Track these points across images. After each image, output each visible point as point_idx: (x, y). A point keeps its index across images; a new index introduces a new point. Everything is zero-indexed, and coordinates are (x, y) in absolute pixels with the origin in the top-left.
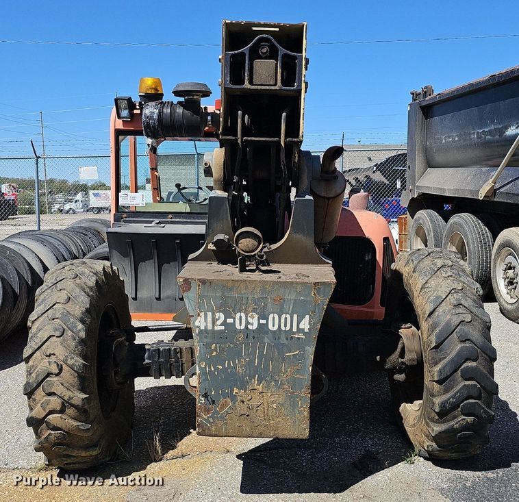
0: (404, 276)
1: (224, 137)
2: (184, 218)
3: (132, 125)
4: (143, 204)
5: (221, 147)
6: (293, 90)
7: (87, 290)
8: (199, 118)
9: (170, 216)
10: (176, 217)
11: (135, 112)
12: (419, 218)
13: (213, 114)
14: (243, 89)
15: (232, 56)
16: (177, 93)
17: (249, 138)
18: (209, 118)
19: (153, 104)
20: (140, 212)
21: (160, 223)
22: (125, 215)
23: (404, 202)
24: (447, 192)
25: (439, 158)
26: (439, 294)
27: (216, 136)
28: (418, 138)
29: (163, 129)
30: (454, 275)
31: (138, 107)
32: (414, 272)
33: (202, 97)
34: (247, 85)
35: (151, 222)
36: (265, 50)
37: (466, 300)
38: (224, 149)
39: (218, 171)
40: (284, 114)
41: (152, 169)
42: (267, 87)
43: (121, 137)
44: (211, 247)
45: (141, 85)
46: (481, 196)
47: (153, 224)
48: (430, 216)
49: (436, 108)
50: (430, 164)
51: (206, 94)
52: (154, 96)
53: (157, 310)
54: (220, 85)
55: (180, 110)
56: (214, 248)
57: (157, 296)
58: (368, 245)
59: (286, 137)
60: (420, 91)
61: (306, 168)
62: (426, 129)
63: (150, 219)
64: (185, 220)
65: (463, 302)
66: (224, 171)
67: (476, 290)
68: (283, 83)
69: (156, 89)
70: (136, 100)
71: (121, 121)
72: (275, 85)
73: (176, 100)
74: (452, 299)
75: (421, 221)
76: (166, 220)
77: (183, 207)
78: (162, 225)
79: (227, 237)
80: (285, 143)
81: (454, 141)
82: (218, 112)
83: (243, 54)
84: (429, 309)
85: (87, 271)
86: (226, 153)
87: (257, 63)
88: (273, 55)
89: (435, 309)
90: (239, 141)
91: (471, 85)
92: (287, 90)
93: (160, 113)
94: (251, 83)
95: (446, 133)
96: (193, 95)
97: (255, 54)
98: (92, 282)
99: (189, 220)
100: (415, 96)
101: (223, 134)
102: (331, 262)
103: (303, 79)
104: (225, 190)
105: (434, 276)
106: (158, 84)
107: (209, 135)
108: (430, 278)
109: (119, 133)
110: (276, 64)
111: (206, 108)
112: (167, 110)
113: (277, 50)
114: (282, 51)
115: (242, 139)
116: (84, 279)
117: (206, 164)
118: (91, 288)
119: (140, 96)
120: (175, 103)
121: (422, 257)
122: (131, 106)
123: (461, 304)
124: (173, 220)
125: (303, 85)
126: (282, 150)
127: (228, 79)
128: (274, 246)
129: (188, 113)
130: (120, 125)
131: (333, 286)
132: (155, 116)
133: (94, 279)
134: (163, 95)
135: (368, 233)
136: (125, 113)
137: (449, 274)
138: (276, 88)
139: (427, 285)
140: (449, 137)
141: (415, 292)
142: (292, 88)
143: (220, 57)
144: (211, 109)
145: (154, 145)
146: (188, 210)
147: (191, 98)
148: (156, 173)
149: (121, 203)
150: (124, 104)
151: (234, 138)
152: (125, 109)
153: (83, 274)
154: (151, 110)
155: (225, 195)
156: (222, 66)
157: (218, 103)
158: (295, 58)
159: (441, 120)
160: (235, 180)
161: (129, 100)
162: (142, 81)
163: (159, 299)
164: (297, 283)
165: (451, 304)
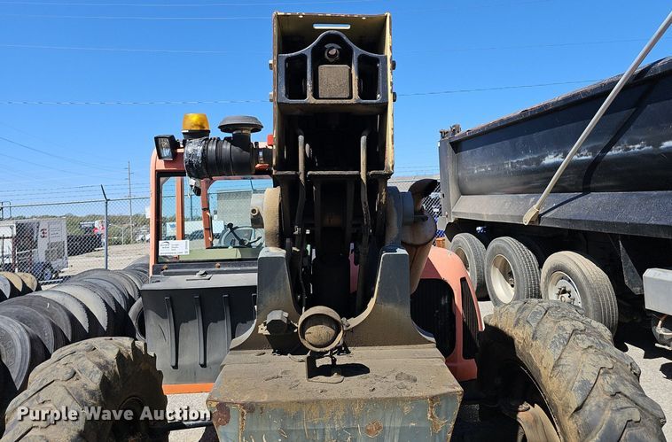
0: (516, 342)
1: (280, 173)
2: (233, 265)
3: (175, 165)
4: (186, 252)
5: (275, 186)
6: (376, 104)
7: (86, 397)
8: (249, 154)
9: (218, 264)
10: (225, 265)
11: (179, 151)
12: (458, 241)
13: (265, 150)
14: (306, 104)
15: (288, 60)
16: (224, 128)
17: (316, 173)
18: (261, 154)
19: (198, 140)
20: (183, 262)
21: (206, 273)
22: (165, 266)
23: (441, 226)
24: (485, 217)
25: (470, 186)
26: (586, 377)
27: (269, 173)
28: (450, 170)
29: (209, 168)
30: (595, 345)
31: (182, 146)
32: (534, 338)
33: (252, 131)
34: (310, 99)
35: (195, 273)
36: (333, 52)
37: (624, 385)
38: (279, 188)
39: (271, 221)
40: (363, 139)
41: (204, 209)
42: (340, 101)
43: (162, 179)
44: (263, 330)
45: (184, 122)
46: (526, 221)
47: (197, 276)
48: (469, 239)
49: (463, 144)
50: (463, 192)
51: (257, 128)
52: (200, 133)
53: (202, 380)
54: (271, 101)
55: (227, 147)
56: (267, 333)
57: (202, 362)
58: (445, 287)
59: (368, 169)
60: (448, 129)
61: (394, 210)
62: (458, 162)
63: (194, 270)
64: (235, 268)
65: (622, 388)
66: (280, 221)
67: (630, 367)
68: (362, 95)
69: (201, 126)
70: (179, 138)
71: (162, 162)
72: (350, 97)
73: (223, 135)
74: (606, 384)
75: (460, 244)
76: (213, 269)
77: (232, 253)
78: (208, 276)
79: (286, 314)
80: (367, 177)
81: (486, 171)
82: (271, 147)
83: (303, 57)
84: (575, 401)
85: (90, 365)
86: (282, 195)
87: (324, 70)
88: (345, 58)
89: (584, 402)
90: (302, 178)
91: (502, 121)
92: (367, 104)
93: (204, 150)
94: (316, 95)
95: (477, 165)
96: (242, 130)
97: (320, 57)
98: (94, 382)
99: (239, 269)
100: (443, 134)
101: (278, 168)
102: (433, 339)
103: (390, 88)
104: (282, 246)
105: (568, 348)
106: (204, 120)
107: (260, 172)
108: (563, 351)
109: (160, 174)
110: (350, 70)
111: (257, 143)
112: (212, 147)
113: (350, 51)
114: (357, 52)
115: (305, 174)
116: (83, 380)
117: (254, 211)
118: (92, 393)
119: (184, 133)
120: (222, 139)
121: (539, 317)
122: (174, 144)
123: (619, 393)
124: (221, 269)
125: (390, 96)
126: (362, 188)
127: (283, 90)
128: (354, 322)
129: (236, 149)
130: (161, 166)
131: (459, 399)
132: (199, 154)
133: (97, 378)
134: (209, 131)
135: (444, 275)
136: (166, 152)
137: (588, 343)
138: (352, 101)
139: (563, 361)
140: (481, 168)
141: (542, 370)
142: (375, 101)
143: (271, 62)
144: (262, 145)
145: (198, 186)
146: (239, 256)
147: (239, 133)
148: (208, 213)
149: (162, 252)
150: (165, 143)
151: (294, 173)
152: (167, 148)
153: (83, 370)
154: (193, 148)
155: (281, 253)
156: (274, 73)
157: (270, 138)
158: (377, 60)
159: (483, 149)
160: (296, 232)
161: (172, 139)
162: (186, 118)
163: (204, 366)
164: (403, 400)
165: (605, 392)
